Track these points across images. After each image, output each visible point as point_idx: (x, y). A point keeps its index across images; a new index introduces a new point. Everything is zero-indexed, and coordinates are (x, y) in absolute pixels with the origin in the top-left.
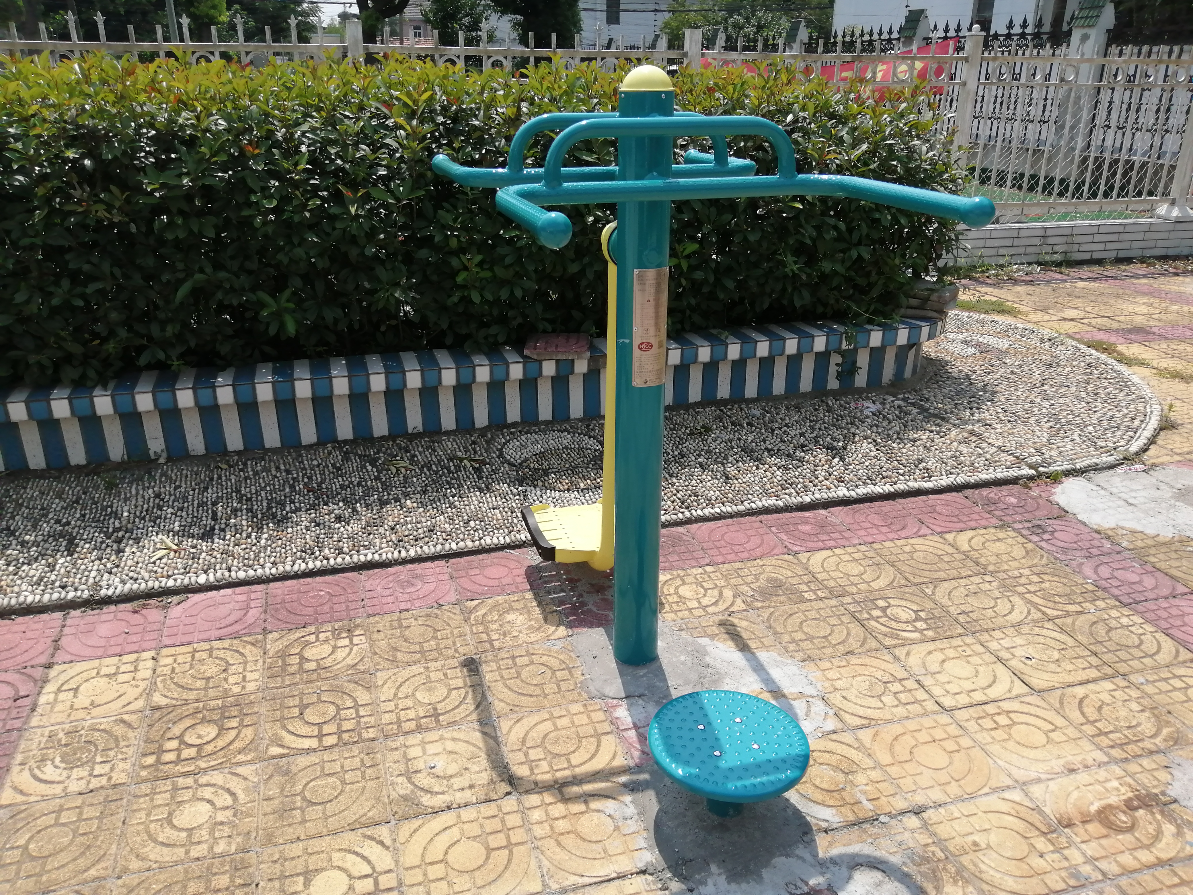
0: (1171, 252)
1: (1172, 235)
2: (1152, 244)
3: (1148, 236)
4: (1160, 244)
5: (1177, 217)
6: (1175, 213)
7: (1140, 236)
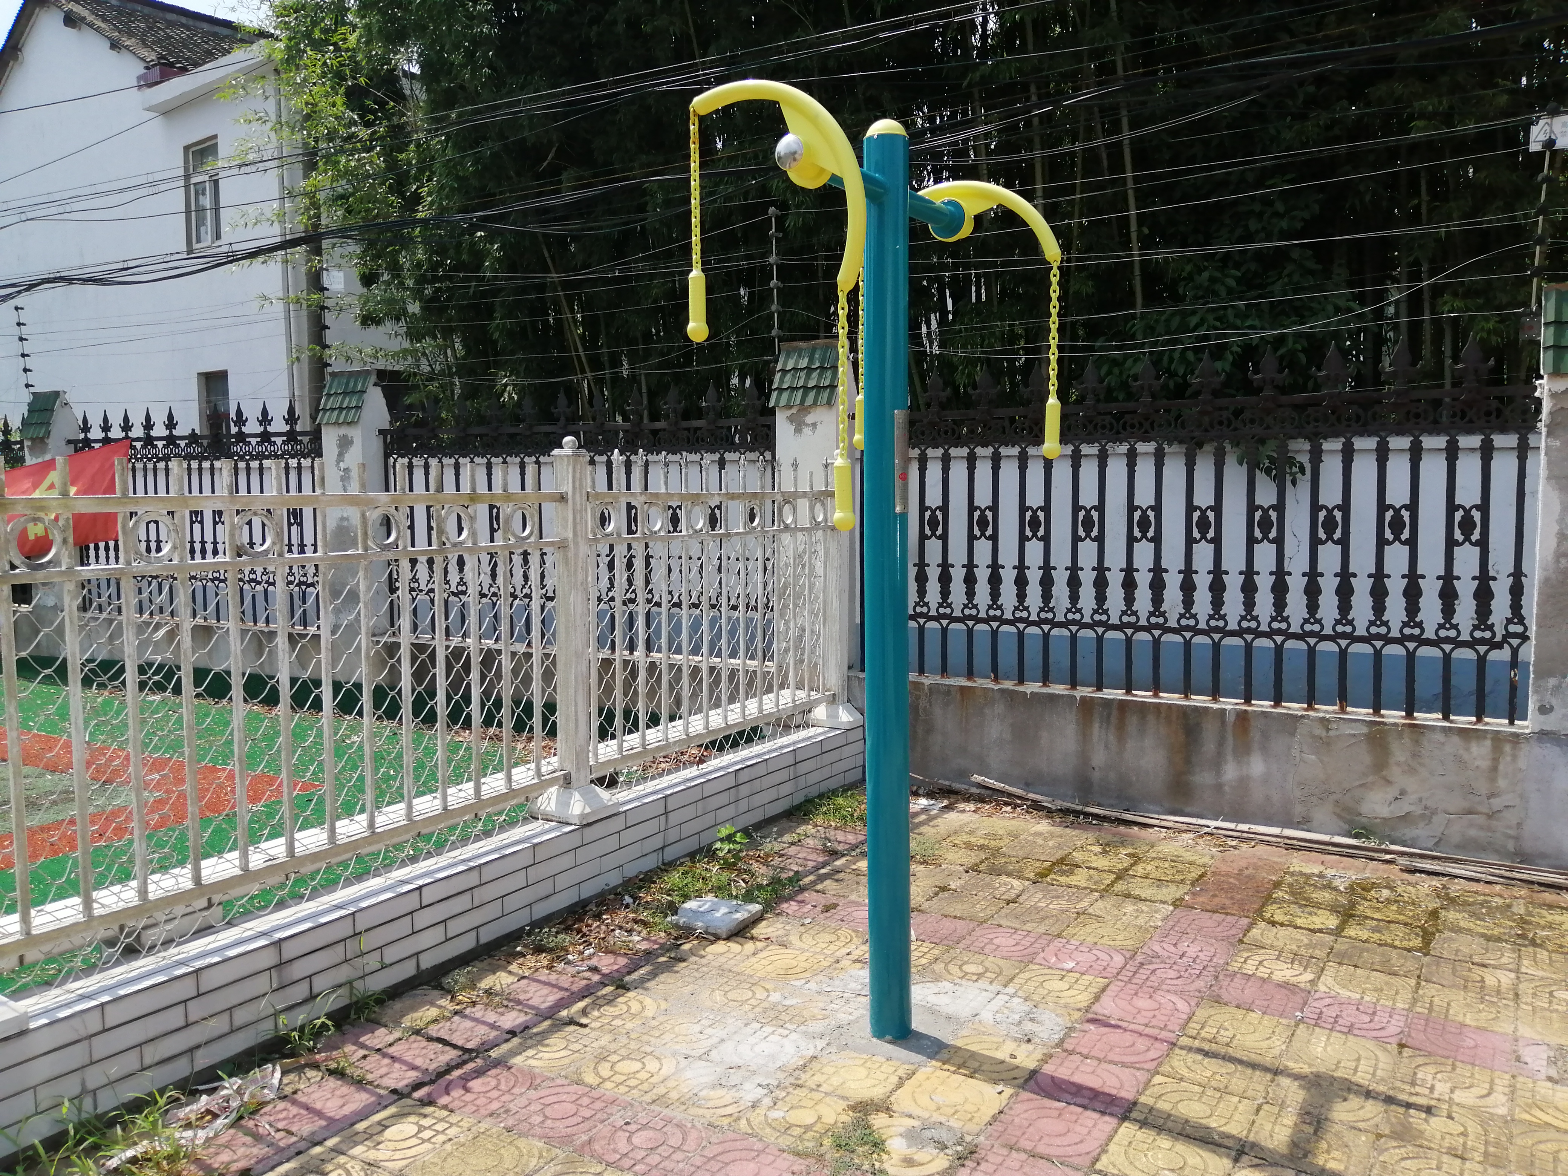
0: (587, 891)
1: (581, 855)
4: (561, 882)
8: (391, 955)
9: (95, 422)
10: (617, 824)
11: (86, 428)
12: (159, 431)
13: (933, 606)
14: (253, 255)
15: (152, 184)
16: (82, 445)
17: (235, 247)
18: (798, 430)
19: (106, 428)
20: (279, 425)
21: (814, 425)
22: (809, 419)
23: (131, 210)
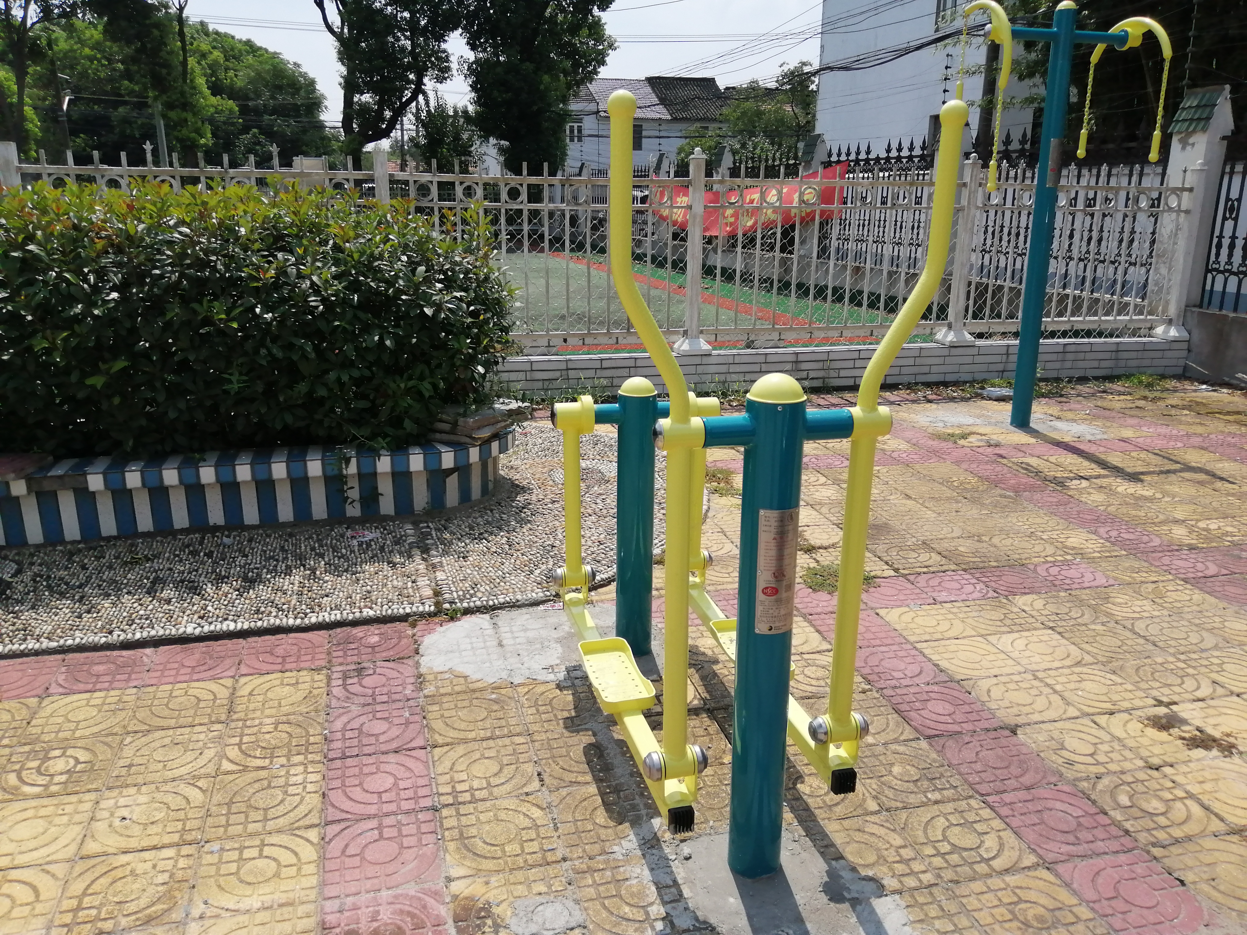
0: (949, 378)
1: (948, 360)
2: (926, 369)
3: (919, 361)
4: (934, 369)
5: (951, 342)
6: (951, 337)
7: (911, 362)
8: (843, 373)
9: (835, 151)
10: (975, 351)
11: (830, 155)
12: (863, 156)
13: (1222, 264)
14: (918, 48)
15: (876, 9)
16: (827, 164)
17: (911, 44)
18: (1184, 148)
19: (839, 155)
20: (917, 152)
21: (1193, 145)
22: (1191, 141)
23: (863, 26)
